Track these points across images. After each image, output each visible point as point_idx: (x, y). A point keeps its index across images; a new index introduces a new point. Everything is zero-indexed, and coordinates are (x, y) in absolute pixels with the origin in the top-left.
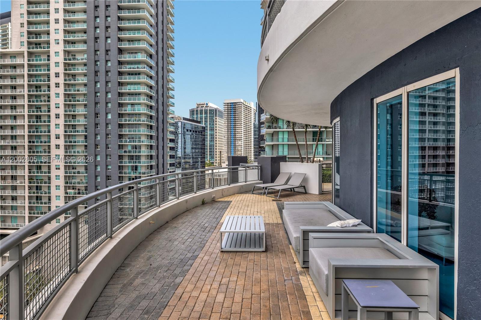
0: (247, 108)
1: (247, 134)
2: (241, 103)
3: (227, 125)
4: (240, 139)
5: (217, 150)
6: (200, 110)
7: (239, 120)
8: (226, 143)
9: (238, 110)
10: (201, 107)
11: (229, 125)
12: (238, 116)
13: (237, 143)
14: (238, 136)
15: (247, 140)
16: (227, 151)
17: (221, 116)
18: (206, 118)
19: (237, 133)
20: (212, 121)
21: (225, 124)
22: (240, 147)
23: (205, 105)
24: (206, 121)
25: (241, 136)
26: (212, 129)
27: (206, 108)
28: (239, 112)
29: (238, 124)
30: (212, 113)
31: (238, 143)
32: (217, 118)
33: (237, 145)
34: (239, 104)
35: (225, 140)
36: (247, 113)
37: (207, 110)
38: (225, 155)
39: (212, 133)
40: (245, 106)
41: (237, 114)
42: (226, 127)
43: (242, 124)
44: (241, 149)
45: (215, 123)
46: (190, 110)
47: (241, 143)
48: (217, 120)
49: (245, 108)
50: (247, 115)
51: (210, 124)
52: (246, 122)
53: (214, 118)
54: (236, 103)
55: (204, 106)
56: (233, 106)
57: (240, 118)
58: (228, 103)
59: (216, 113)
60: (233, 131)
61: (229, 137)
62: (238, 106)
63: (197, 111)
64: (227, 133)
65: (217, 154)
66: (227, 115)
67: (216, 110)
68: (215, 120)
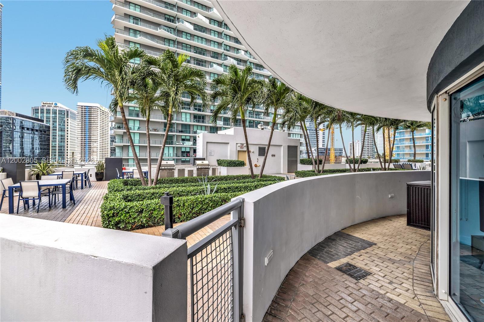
0: (104, 113)
1: (104, 137)
2: (97, 108)
3: (81, 127)
4: (96, 141)
5: (69, 151)
6: (46, 109)
7: (95, 123)
8: (79, 144)
9: (94, 114)
10: (48, 106)
11: (83, 127)
12: (94, 119)
13: (92, 144)
14: (93, 138)
15: (103, 142)
16: (80, 152)
17: (74, 118)
18: (55, 118)
19: (92, 135)
20: (62, 122)
21: (78, 125)
22: (96, 148)
23: (54, 105)
24: (55, 122)
25: (96, 139)
26: (62, 130)
27: (55, 108)
28: (95, 116)
29: (93, 127)
30: (63, 113)
31: (94, 145)
32: (69, 119)
33: (92, 146)
34: (95, 108)
35: (78, 142)
36: (104, 117)
37: (56, 110)
38: (78, 156)
39: (63, 133)
40: (101, 111)
41: (92, 118)
42: (79, 129)
43: (98, 127)
44: (96, 150)
45: (66, 124)
46: (32, 108)
47: (96, 144)
48: (69, 121)
49: (101, 113)
50: (104, 119)
51: (60, 125)
52: (103, 126)
53: (66, 119)
54: (91, 107)
55: (52, 106)
56: (88, 110)
57: (96, 122)
58: (82, 106)
59: (68, 114)
60: (88, 133)
61: (83, 138)
62: (94, 110)
63: (42, 110)
64: (80, 134)
65: (69, 155)
66: (81, 117)
67: (68, 112)
68: (66, 121)
